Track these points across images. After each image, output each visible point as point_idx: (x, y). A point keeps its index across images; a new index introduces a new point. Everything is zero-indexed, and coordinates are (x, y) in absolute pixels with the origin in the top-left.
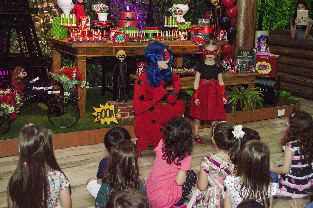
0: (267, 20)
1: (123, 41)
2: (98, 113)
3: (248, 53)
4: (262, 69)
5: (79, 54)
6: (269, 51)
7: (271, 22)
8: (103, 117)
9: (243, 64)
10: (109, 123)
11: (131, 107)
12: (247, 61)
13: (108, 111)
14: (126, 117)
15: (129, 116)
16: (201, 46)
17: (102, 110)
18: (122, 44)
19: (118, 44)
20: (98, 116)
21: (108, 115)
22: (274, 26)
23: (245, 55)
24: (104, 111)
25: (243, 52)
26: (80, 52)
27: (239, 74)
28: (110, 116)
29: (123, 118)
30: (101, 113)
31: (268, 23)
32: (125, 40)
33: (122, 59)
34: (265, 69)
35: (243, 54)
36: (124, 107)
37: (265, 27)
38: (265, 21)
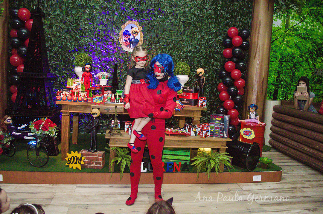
0: (282, 93)
1: (100, 102)
2: (69, 158)
3: (220, 119)
4: (247, 135)
5: (63, 110)
6: (258, 118)
7: (286, 94)
8: (72, 162)
9: (216, 129)
10: (74, 168)
11: (96, 157)
12: (219, 127)
13: (76, 158)
14: (92, 165)
15: (94, 164)
16: (178, 110)
17: (72, 157)
18: (99, 104)
19: (96, 104)
20: (68, 161)
21: (75, 162)
22: (289, 98)
23: (218, 121)
24: (73, 158)
25: (215, 119)
26: (64, 108)
27: (209, 138)
28: (76, 163)
29: (90, 165)
30: (71, 159)
31: (283, 94)
32: (102, 101)
33: (94, 116)
34: (250, 135)
35: (215, 120)
36: (90, 156)
37: (281, 98)
38: (280, 93)
